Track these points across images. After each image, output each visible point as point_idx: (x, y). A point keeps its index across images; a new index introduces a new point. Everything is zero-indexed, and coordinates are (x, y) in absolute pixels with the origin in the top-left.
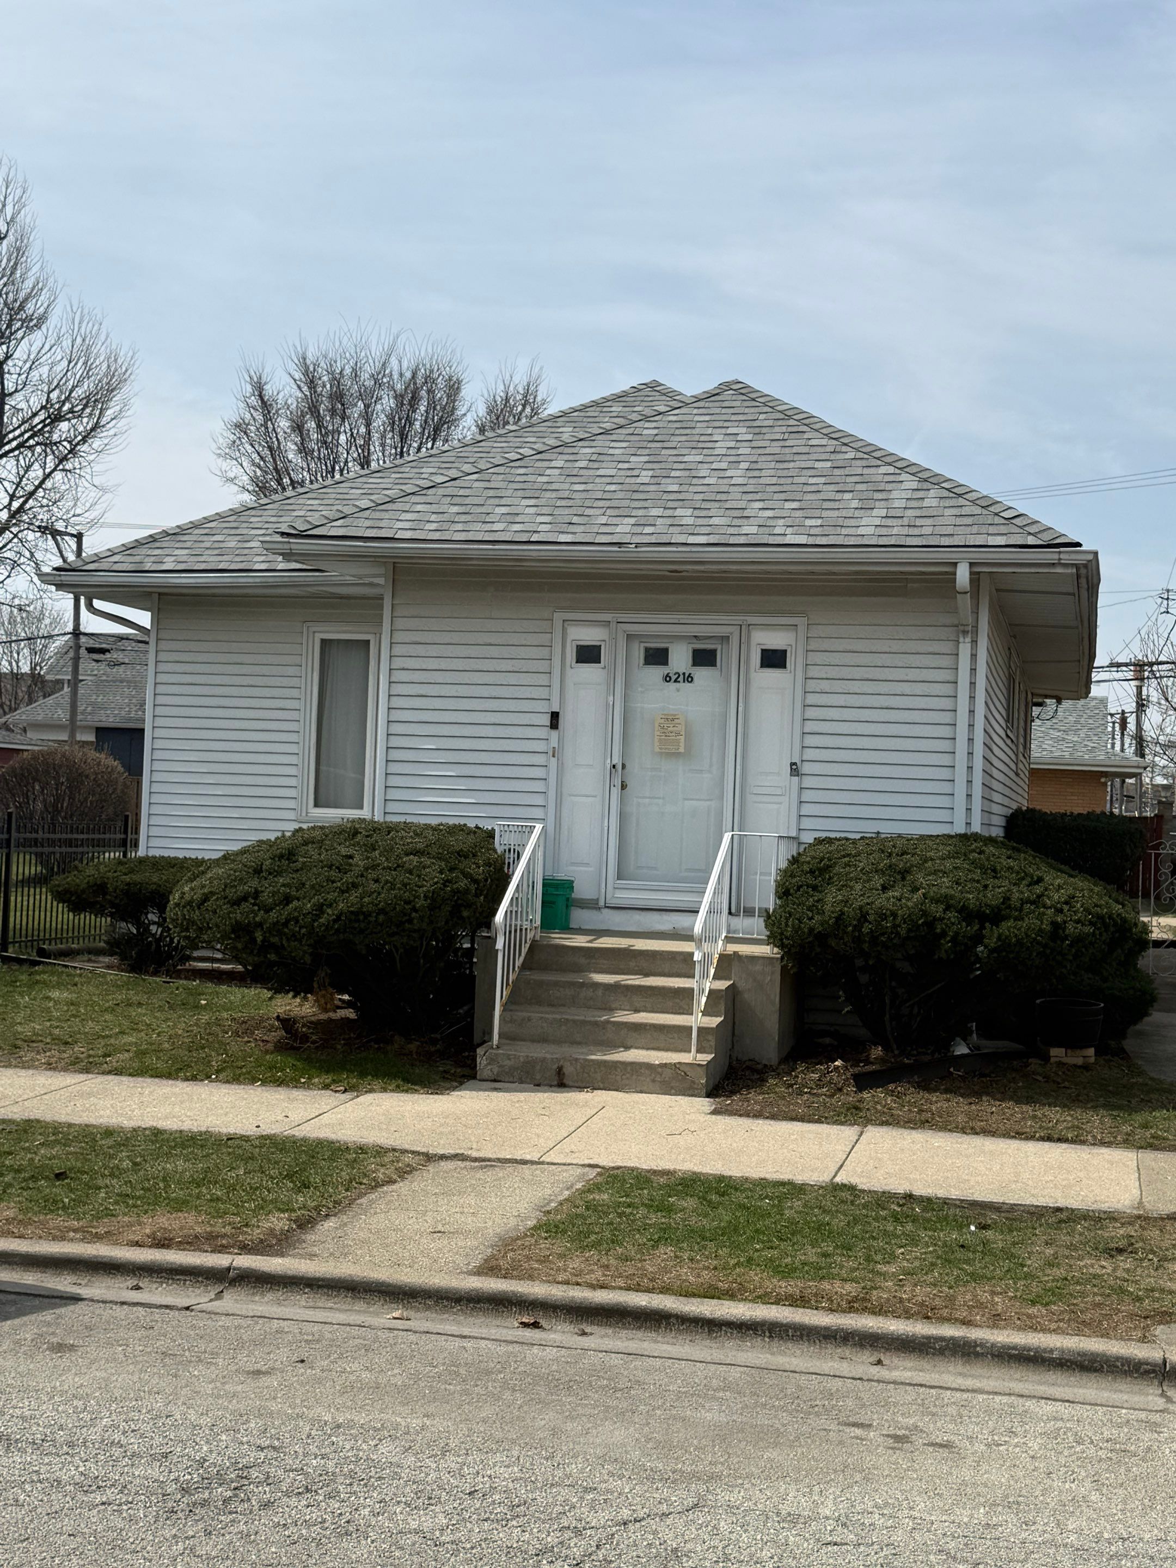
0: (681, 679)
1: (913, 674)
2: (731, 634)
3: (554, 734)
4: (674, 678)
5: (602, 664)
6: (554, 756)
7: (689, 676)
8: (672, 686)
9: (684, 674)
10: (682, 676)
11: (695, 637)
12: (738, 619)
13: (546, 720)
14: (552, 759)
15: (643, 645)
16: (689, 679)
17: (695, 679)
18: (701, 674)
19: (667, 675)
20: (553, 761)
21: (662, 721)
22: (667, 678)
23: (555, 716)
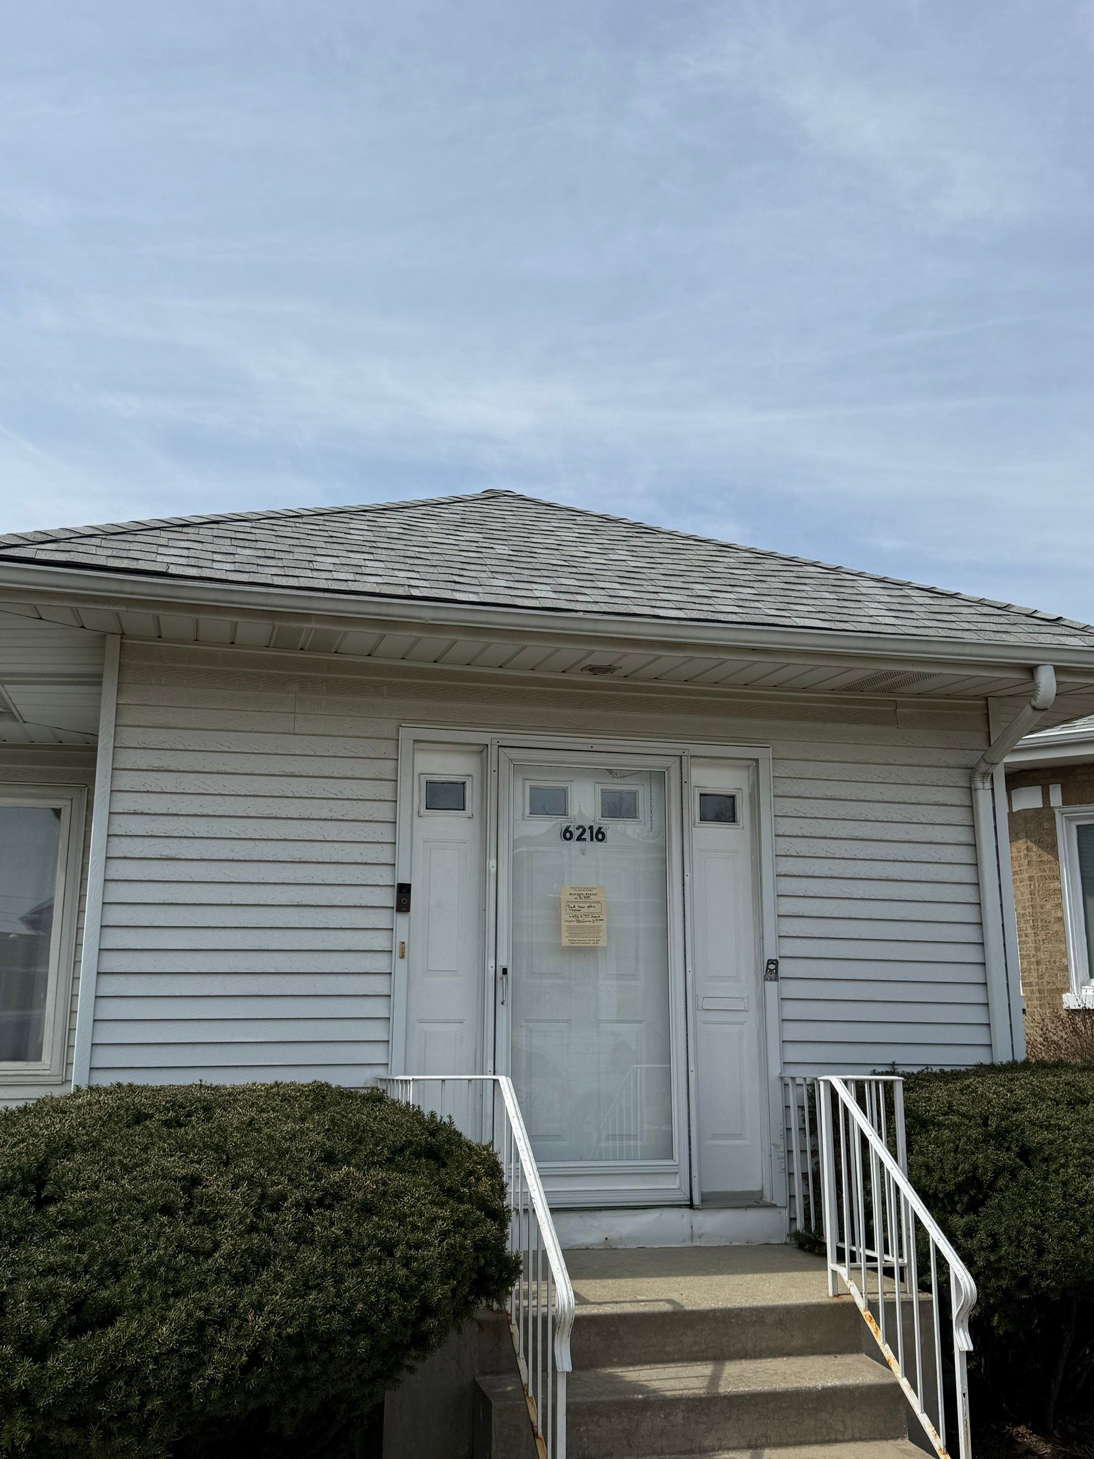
0: (587, 835)
1: (916, 832)
2: (668, 768)
3: (401, 919)
4: (577, 833)
5: (468, 812)
6: (402, 957)
7: (599, 831)
8: (575, 844)
9: (591, 828)
10: (588, 832)
11: (610, 771)
12: (676, 747)
13: (389, 898)
14: (399, 961)
15: (528, 784)
16: (599, 835)
17: (608, 835)
18: (615, 828)
19: (567, 830)
20: (401, 965)
21: (572, 898)
22: (567, 834)
23: (404, 890)
